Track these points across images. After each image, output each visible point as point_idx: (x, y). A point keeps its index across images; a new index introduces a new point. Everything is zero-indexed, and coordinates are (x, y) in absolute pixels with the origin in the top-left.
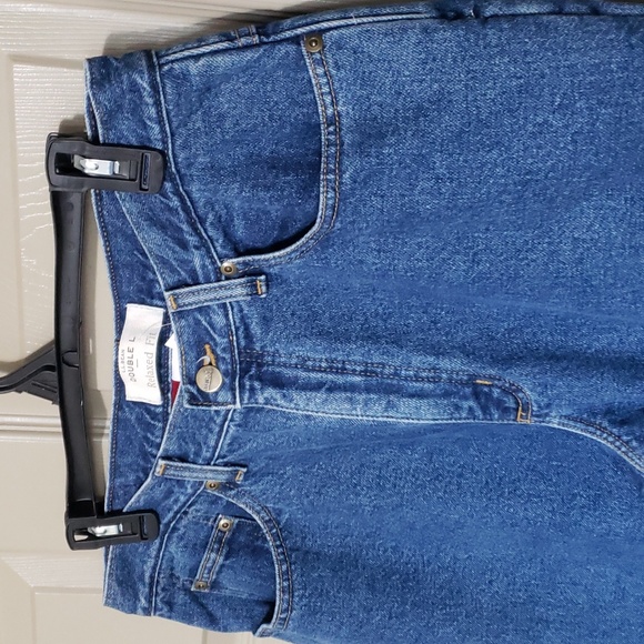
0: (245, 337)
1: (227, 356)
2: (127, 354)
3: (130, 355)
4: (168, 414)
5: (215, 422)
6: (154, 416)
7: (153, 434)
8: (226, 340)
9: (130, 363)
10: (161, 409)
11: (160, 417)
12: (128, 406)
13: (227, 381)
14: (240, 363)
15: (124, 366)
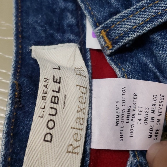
3: (56, 87)
9: (55, 100)
15: (45, 106)
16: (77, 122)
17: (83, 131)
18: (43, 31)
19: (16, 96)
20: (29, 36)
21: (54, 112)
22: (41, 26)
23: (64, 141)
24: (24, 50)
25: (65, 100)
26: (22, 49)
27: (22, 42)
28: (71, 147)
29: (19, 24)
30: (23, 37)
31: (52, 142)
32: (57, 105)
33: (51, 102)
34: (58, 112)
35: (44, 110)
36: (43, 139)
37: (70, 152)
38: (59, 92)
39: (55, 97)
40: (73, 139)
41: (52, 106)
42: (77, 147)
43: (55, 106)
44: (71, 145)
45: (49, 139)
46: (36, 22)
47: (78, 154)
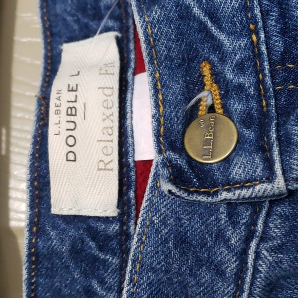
0: (284, 32)
1: (246, 80)
2: (68, 96)
3: (71, 97)
4: (129, 237)
5: (227, 241)
6: (103, 242)
7: (102, 282)
8: (243, 42)
9: (72, 112)
10: (115, 227)
11: (114, 244)
12: (54, 227)
13: (250, 134)
14: (277, 94)
15: (59, 121)
16: (104, 132)
17: (114, 143)
18: (75, 21)
19: (42, 112)
20: (60, 31)
21: (72, 126)
22: (72, 16)
23: (92, 157)
24: (54, 52)
25: (85, 109)
26: (52, 50)
27: (51, 41)
28: (102, 163)
29: (46, 18)
30: (52, 35)
31: (77, 160)
32: (75, 117)
33: (68, 115)
34: (78, 125)
35: (59, 125)
36: (65, 159)
37: (101, 169)
38: (75, 101)
39: (71, 108)
40: (102, 153)
41: (69, 120)
42: (110, 162)
43: (72, 118)
44: (101, 161)
45: (73, 159)
46: (65, 11)
47: (112, 170)
